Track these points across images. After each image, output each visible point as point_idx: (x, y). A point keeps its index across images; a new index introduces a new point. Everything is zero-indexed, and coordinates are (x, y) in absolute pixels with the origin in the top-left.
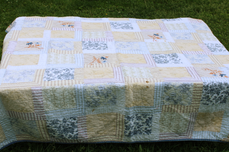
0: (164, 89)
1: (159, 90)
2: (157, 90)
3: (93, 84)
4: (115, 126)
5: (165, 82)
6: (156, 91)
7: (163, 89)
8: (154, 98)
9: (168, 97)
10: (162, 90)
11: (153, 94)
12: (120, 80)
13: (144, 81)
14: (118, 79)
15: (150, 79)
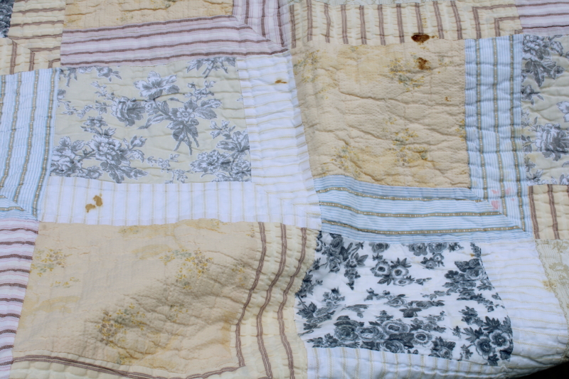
0: (519, 80)
1: (494, 85)
2: (479, 84)
3: (110, 70)
4: (226, 319)
5: (526, 32)
6: (473, 92)
7: (512, 78)
8: (466, 138)
9: (554, 132)
10: (506, 84)
11: (455, 109)
12: (264, 34)
13: (402, 37)
14: (257, 29)
15: (438, 21)
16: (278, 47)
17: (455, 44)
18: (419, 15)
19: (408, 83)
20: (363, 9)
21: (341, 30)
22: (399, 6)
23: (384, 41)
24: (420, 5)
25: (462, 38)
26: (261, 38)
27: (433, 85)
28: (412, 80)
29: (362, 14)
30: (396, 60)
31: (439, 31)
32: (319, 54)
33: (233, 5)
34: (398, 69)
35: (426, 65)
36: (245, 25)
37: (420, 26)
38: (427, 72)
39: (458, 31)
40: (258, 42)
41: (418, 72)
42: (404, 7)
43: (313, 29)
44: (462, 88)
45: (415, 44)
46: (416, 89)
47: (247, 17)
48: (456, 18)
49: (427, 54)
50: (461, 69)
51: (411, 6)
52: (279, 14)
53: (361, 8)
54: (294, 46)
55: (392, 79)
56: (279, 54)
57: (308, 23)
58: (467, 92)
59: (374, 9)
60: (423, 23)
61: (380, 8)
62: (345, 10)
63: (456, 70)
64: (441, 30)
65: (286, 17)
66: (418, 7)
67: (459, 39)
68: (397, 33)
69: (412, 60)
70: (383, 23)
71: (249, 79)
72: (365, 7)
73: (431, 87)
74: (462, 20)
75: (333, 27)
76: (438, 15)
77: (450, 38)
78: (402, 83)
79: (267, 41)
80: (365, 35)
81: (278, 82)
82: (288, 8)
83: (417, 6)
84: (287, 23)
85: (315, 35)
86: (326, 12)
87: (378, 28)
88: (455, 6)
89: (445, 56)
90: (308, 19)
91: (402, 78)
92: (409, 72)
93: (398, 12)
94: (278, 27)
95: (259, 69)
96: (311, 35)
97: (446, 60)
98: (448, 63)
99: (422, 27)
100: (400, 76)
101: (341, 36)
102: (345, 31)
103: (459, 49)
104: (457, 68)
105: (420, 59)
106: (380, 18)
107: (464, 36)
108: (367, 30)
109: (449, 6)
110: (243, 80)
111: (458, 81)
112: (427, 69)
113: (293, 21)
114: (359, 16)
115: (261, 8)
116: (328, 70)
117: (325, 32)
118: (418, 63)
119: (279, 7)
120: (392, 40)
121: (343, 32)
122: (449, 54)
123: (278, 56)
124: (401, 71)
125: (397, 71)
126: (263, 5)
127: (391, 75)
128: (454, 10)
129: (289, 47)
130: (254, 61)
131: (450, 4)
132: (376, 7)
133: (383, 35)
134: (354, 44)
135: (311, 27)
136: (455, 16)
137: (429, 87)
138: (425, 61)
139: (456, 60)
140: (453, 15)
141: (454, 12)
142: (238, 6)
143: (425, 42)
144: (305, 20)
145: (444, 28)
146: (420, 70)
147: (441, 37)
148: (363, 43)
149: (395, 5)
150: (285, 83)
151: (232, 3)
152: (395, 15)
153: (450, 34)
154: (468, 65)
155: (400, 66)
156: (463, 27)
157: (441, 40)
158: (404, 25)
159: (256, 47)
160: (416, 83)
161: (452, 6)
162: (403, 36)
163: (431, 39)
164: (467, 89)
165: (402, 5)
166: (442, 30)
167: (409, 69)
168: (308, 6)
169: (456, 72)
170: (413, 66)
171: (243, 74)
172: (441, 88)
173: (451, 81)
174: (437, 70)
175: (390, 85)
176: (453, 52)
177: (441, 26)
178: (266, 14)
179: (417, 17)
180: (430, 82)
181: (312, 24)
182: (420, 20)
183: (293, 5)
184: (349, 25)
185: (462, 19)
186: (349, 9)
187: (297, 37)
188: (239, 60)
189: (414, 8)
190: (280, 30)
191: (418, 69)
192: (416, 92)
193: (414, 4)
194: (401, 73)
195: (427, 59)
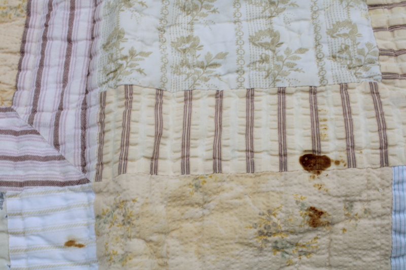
12: (57, 145)
13: (283, 154)
14: (47, 134)
15: (346, 128)
16: (75, 173)
17: (376, 175)
18: (315, 109)
19: (289, 250)
20: (221, 96)
21: (180, 142)
22: (282, 92)
23: (253, 163)
24: (318, 89)
25: (387, 164)
26: (52, 152)
27: (333, 253)
28: (297, 245)
29: (219, 108)
30: (269, 211)
31: (348, 150)
32: (136, 209)
33: (16, 88)
34: (272, 230)
35: (323, 219)
36: (28, 128)
37: (316, 137)
38: (322, 231)
39: (381, 148)
40: (46, 159)
41: (308, 231)
42: (291, 94)
43: (131, 147)
44: (386, 255)
45: (306, 175)
46: (304, 258)
47: (34, 111)
48: (378, 121)
49: (325, 199)
50: (385, 222)
51: (303, 91)
52: (85, 106)
53: (219, 95)
54: (99, 177)
55: (261, 249)
56: (76, 187)
57: (123, 135)
58: (394, 262)
59: (240, 97)
60: (322, 131)
61: (250, 95)
62: (191, 99)
63: (375, 226)
64: (351, 147)
65: (94, 113)
66: (315, 93)
67: (382, 165)
68: (276, 146)
69: (297, 211)
70: (252, 127)
71: (23, 233)
72: (225, 94)
73: (330, 256)
74: (388, 126)
75: (166, 137)
76: (347, 113)
77: (366, 165)
78: (279, 253)
79: (61, 158)
80: (220, 154)
81: (70, 243)
82: (98, 97)
83: (313, 91)
84: (94, 126)
85: (132, 160)
86: (158, 106)
87: (243, 138)
88: (378, 93)
89: (356, 201)
90: (123, 126)
91: (279, 245)
92: (292, 233)
93: (279, 103)
94: (80, 131)
95: (42, 214)
96: (126, 159)
97: (358, 208)
98: (360, 213)
99: (319, 139)
100: (276, 242)
101: (179, 155)
102: (186, 145)
103: (382, 186)
104: (378, 221)
105: (312, 209)
106: (247, 117)
107: (391, 159)
108: (224, 142)
109: (366, 93)
110: (15, 234)
111: (379, 244)
112: (324, 225)
113: (102, 123)
114: (213, 110)
115: (59, 91)
116: (151, 241)
117: (150, 153)
118: (307, 218)
119: (87, 92)
120: (267, 162)
121: (183, 146)
122: (364, 196)
123: (75, 191)
124: (278, 232)
125: (269, 234)
126: (64, 87)
127: (259, 242)
128: (375, 103)
129: (92, 175)
130: (35, 198)
131: (368, 89)
132: (245, 91)
133: (252, 152)
134: (200, 173)
135: (126, 143)
136: (377, 116)
137: (327, 255)
138: (321, 213)
139: (376, 206)
140: (373, 113)
141: (376, 108)
142: (23, 89)
143: (324, 173)
144: (118, 128)
145: (357, 145)
146: (311, 228)
147: (352, 162)
148: (215, 170)
149: (276, 90)
150: (80, 246)
151: (14, 83)
152: (274, 110)
153: (367, 156)
154: (397, 216)
155: (275, 225)
156: (390, 142)
157: (351, 170)
158: (288, 130)
159: (41, 171)
160: (304, 249)
161: (372, 93)
162: (285, 155)
163: (333, 166)
164: (395, 258)
165: (288, 90)
166: (353, 147)
167: (291, 229)
168: (126, 98)
169: (374, 229)
170: (298, 223)
171: (16, 224)
172: (346, 258)
173: (365, 245)
174: (341, 226)
175: (256, 260)
176: (371, 192)
177: (352, 138)
178: (65, 104)
179: (312, 115)
180: (329, 247)
181: (128, 137)
182: (317, 122)
183: (105, 93)
184: (193, 132)
185: (389, 124)
186: (198, 99)
187: (105, 159)
188: (11, 196)
189: (307, 95)
190: (83, 137)
191: (307, 227)
192: (303, 264)
193: (308, 88)
194: (276, 238)
195: (324, 210)
